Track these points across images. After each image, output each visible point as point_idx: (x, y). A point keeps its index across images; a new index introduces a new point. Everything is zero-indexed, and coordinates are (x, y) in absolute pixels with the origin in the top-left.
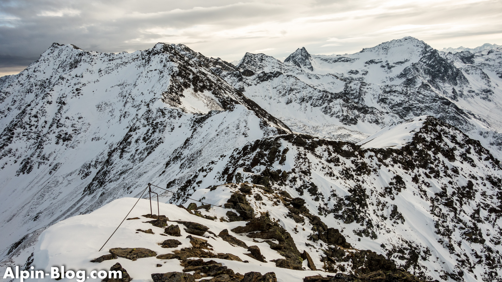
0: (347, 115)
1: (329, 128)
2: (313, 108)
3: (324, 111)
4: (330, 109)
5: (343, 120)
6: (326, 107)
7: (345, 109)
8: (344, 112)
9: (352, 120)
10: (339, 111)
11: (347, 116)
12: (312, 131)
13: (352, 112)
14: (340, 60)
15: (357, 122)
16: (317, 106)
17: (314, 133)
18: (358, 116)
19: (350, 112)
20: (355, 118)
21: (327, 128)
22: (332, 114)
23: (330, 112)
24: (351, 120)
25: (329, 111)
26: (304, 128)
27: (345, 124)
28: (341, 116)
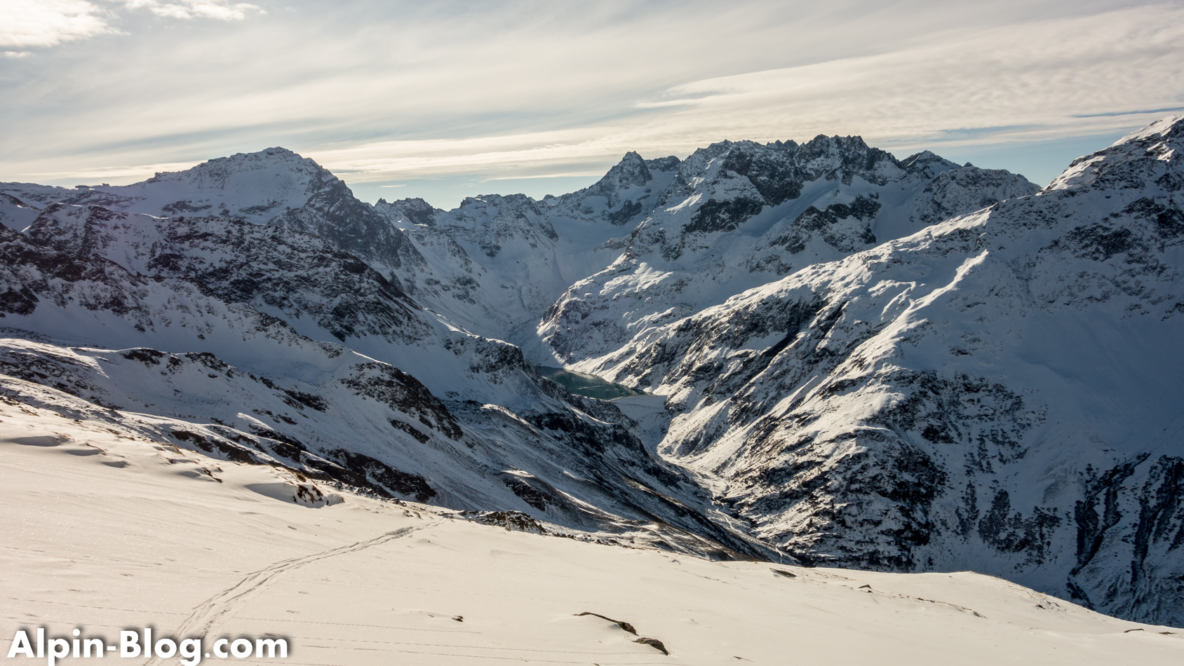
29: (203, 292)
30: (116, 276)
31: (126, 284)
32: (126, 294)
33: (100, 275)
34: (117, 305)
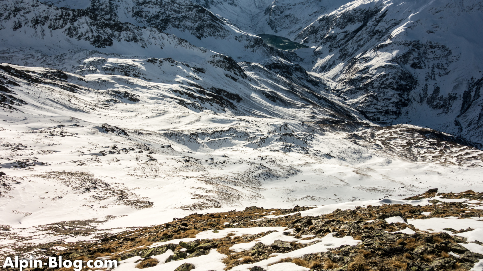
29: (159, 31)
30: (132, 29)
31: (136, 31)
32: (137, 35)
33: (127, 29)
34: (135, 39)
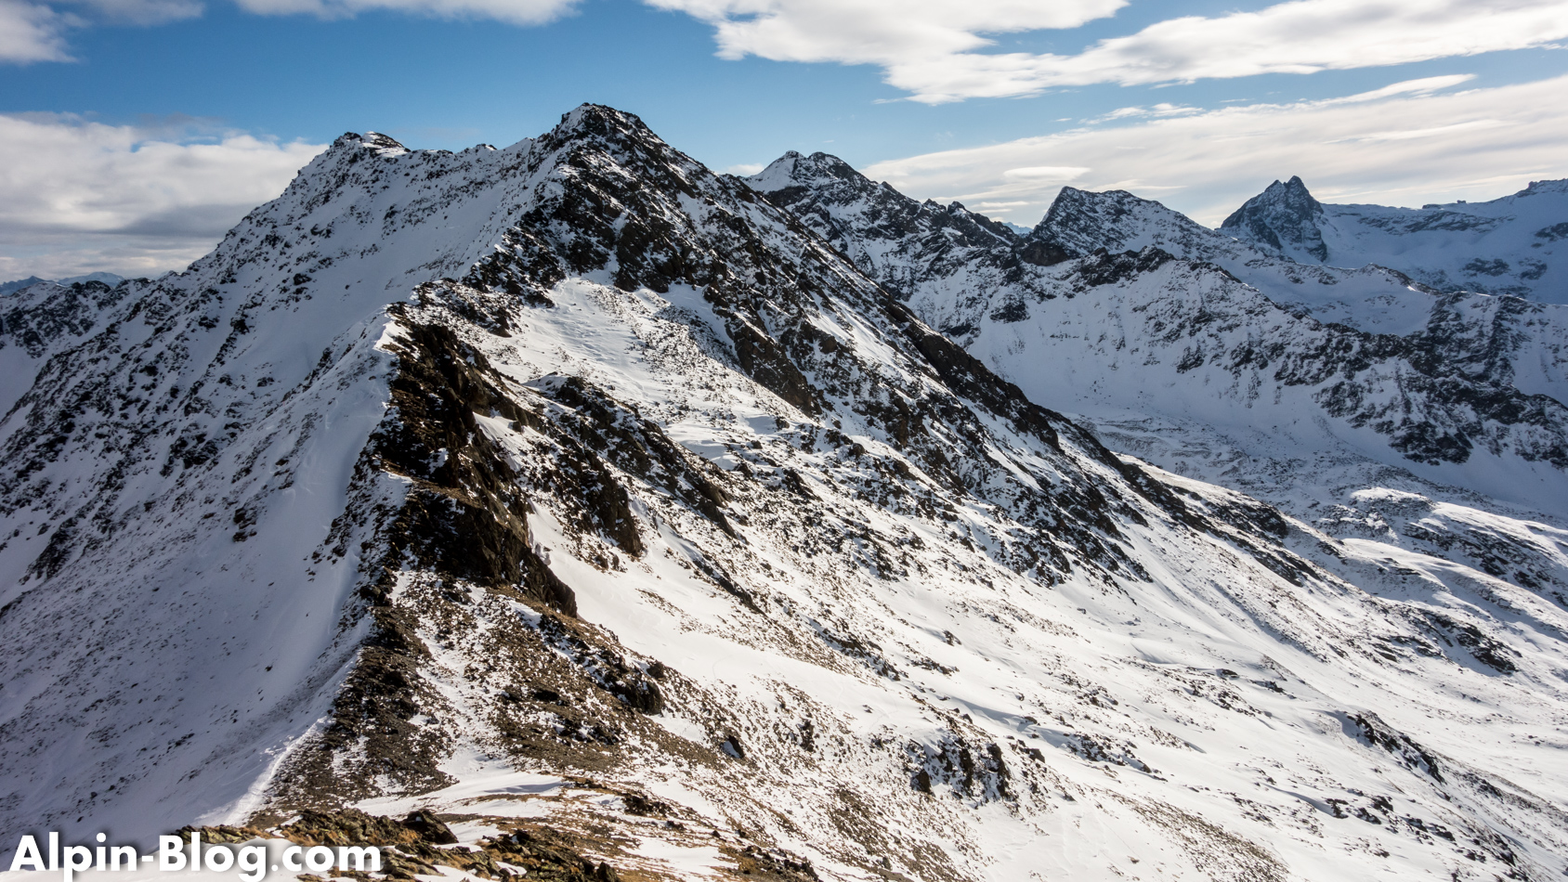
0: (1427, 424)
1: (1339, 470)
2: (1286, 389)
3: (1328, 404)
4: (1353, 394)
5: (1406, 441)
6: (1337, 389)
7: (1419, 398)
8: (1414, 408)
9: (1446, 441)
10: (1392, 406)
11: (1424, 427)
12: (1264, 477)
13: (1449, 412)
14: (1435, 224)
15: (1467, 454)
16: (1300, 381)
17: (1272, 485)
18: (1475, 430)
19: (1441, 412)
20: (1459, 435)
21: (1330, 471)
22: (1363, 416)
23: (1354, 409)
24: (1439, 442)
25: (1349, 403)
26: (1235, 463)
27: (1416, 458)
28: (1397, 423)
